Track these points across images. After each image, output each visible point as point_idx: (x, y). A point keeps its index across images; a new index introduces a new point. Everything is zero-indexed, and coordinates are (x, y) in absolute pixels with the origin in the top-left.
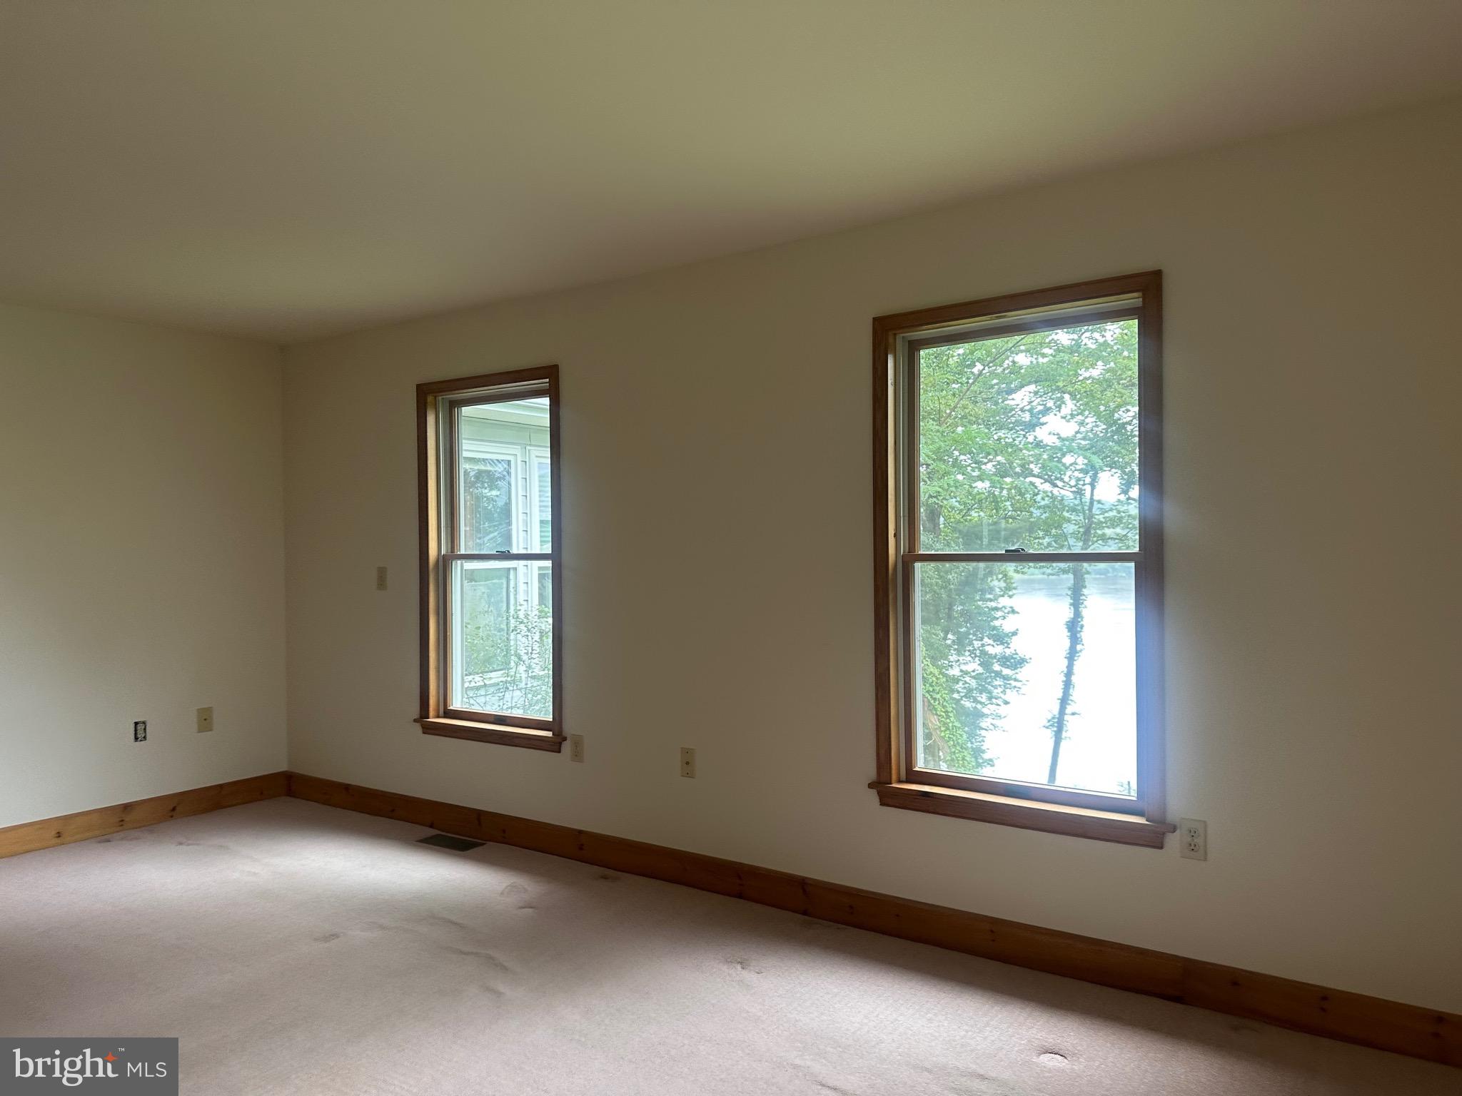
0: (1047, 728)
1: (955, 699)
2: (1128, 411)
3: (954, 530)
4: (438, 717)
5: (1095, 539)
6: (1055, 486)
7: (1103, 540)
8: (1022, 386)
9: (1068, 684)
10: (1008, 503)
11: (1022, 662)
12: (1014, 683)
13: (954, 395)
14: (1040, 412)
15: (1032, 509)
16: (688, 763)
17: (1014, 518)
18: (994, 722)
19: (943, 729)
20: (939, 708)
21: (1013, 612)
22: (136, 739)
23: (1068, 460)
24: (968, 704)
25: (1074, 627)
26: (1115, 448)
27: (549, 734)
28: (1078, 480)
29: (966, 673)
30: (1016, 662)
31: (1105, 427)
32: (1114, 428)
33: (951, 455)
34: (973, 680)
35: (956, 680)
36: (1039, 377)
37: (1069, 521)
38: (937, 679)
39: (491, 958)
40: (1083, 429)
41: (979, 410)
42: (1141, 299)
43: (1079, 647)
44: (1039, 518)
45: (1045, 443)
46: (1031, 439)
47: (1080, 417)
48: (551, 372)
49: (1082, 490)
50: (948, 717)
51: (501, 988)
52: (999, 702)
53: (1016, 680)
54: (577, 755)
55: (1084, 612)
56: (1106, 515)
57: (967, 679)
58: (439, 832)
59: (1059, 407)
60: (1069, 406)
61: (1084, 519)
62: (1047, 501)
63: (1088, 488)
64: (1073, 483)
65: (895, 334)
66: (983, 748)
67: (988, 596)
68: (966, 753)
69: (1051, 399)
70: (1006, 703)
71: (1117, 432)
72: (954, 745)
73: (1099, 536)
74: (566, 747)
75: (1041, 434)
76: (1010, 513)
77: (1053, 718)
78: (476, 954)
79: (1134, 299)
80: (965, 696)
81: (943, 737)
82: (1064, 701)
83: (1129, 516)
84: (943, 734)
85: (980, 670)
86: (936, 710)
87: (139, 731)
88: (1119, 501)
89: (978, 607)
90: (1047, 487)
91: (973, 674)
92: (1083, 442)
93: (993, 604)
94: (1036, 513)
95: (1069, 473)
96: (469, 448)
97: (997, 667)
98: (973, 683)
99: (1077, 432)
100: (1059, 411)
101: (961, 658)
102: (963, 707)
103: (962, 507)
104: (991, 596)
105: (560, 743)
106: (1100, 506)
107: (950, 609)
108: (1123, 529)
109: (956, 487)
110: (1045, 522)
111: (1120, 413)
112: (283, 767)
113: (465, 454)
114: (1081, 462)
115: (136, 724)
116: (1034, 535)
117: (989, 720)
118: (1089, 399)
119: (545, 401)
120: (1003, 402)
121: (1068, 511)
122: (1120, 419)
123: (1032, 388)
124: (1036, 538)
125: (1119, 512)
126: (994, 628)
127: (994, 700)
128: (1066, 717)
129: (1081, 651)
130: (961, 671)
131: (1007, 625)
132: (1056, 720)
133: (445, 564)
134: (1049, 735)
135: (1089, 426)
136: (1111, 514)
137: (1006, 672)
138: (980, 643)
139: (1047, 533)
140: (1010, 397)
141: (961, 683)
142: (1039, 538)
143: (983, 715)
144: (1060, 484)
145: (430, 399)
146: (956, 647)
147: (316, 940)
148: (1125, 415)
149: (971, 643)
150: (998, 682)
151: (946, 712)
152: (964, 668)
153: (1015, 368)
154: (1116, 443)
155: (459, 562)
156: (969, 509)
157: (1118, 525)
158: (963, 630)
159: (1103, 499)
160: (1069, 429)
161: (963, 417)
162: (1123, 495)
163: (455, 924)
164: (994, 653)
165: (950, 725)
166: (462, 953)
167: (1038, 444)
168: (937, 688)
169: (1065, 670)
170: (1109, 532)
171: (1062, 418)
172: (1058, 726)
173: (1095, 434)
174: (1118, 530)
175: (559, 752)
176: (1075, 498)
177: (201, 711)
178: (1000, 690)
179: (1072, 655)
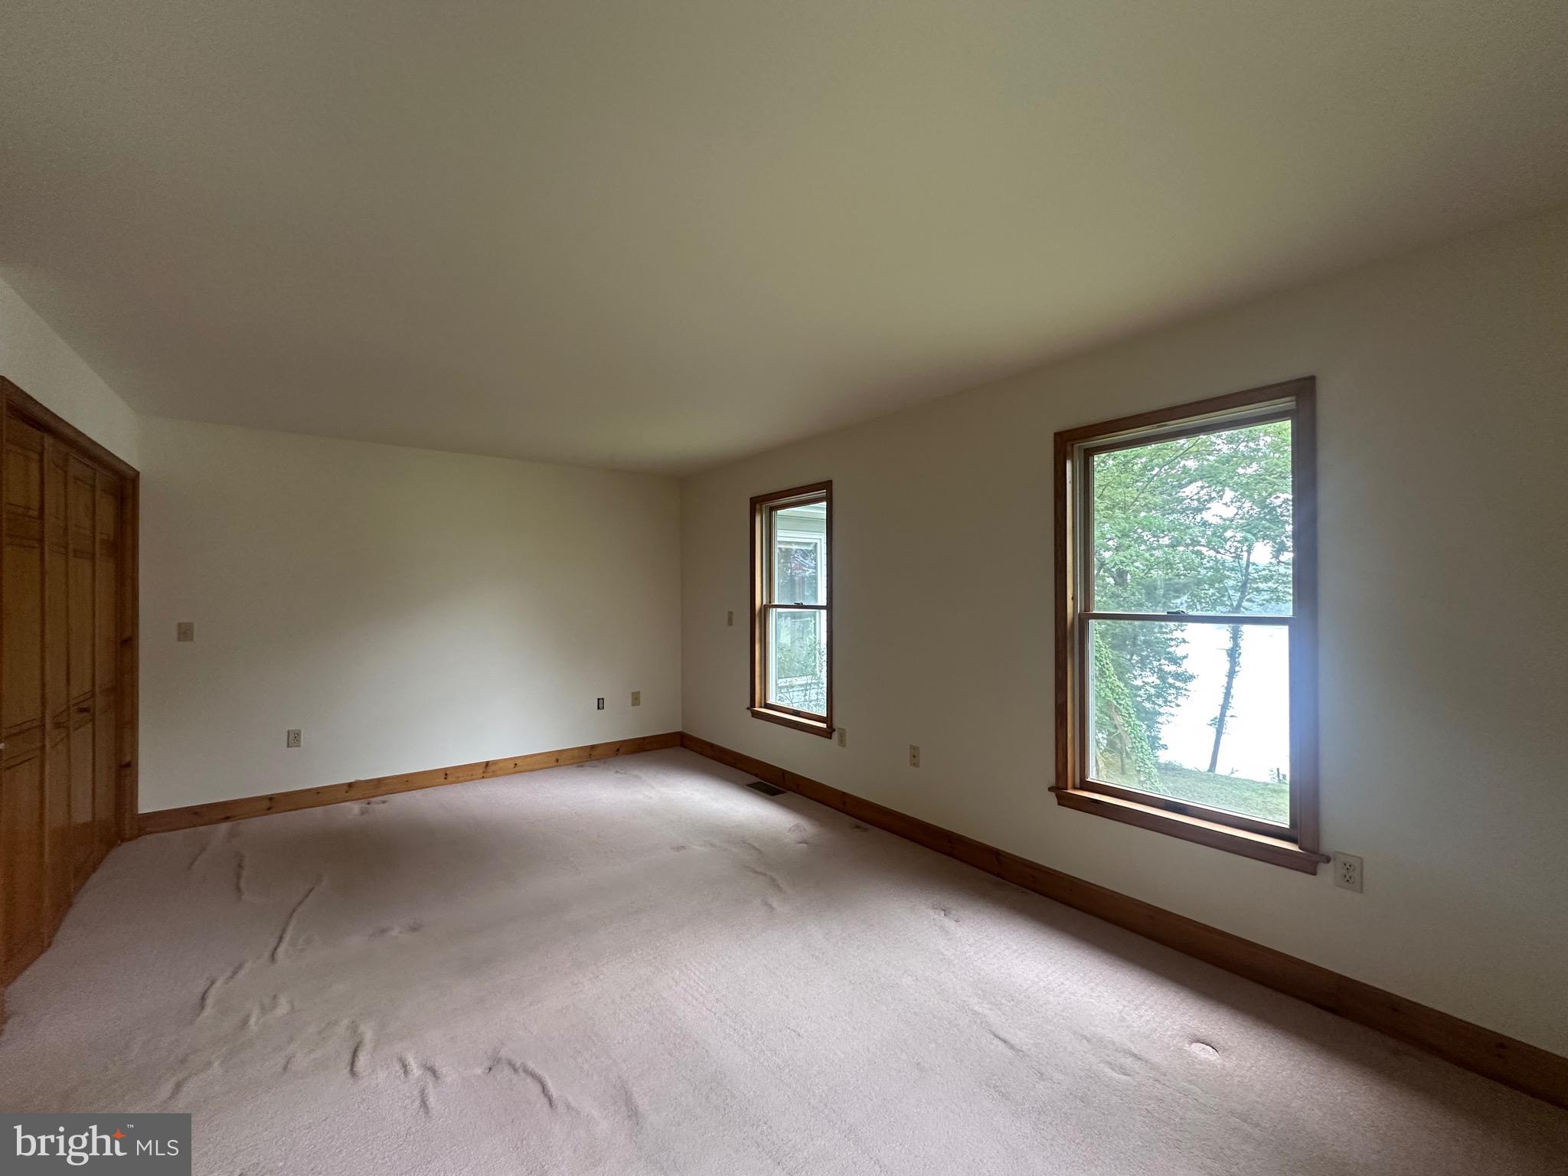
0: (1211, 725)
1: (1138, 701)
2: (1278, 497)
3: (1138, 584)
4: (761, 707)
5: (1250, 591)
6: (1218, 552)
7: (1257, 591)
8: (1191, 482)
9: (1228, 695)
10: (1181, 565)
11: (1192, 677)
12: (1184, 692)
13: (1138, 490)
14: (1204, 501)
15: (1199, 569)
16: (914, 756)
17: (1185, 575)
18: (1167, 719)
19: (1126, 725)
20: (1123, 710)
21: (1184, 641)
22: (599, 708)
23: (1229, 534)
24: (1147, 705)
25: (1233, 654)
26: (1267, 525)
27: (824, 726)
28: (1237, 548)
29: (1148, 683)
30: (1188, 678)
31: (1259, 510)
32: (1266, 511)
33: (1135, 532)
34: (1153, 689)
35: (1139, 688)
36: (1203, 475)
37: (1229, 577)
38: (1122, 690)
39: (773, 880)
40: (1240, 512)
41: (1158, 500)
42: (1294, 403)
43: (1237, 669)
44: (1205, 575)
45: (1210, 522)
46: (1198, 519)
47: (1239, 504)
48: (827, 485)
49: (1239, 555)
50: (1130, 717)
51: (775, 904)
52: (1173, 704)
53: (1186, 690)
54: (842, 742)
55: (1242, 644)
56: (1260, 573)
57: (1148, 687)
58: (760, 780)
59: (1221, 497)
60: (1229, 494)
61: (1242, 576)
62: (1212, 563)
63: (1245, 554)
64: (1233, 550)
65: (1073, 445)
66: (1159, 736)
67: (1164, 630)
68: (1144, 743)
69: (1214, 491)
70: (1178, 705)
71: (1270, 513)
72: (1135, 738)
73: (1254, 588)
74: (835, 735)
75: (1207, 516)
76: (1182, 572)
77: (1216, 718)
78: (765, 875)
79: (1286, 403)
80: (1146, 700)
81: (1126, 732)
82: (1225, 707)
83: (1279, 574)
84: (1126, 729)
85: (1158, 682)
86: (1121, 712)
87: (600, 704)
88: (1271, 563)
89: (1156, 638)
90: (1212, 553)
91: (1152, 685)
92: (1240, 521)
93: (1169, 636)
94: (1203, 572)
95: (1229, 543)
96: (781, 535)
97: (1171, 680)
98: (1152, 691)
99: (1237, 514)
100: (1221, 499)
101: (1143, 674)
102: (1144, 707)
103: (1145, 568)
104: (1167, 630)
105: (831, 733)
106: (1255, 567)
107: (1135, 638)
108: (1274, 583)
109: (1137, 556)
110: (1210, 578)
111: (1271, 499)
112: (679, 729)
113: (779, 539)
114: (1239, 536)
115: (599, 699)
116: (1201, 588)
117: (1165, 716)
118: (1245, 489)
119: (824, 504)
120: (1176, 494)
121: (1228, 571)
122: (1271, 504)
123: (1200, 483)
124: (1202, 590)
125: (1270, 571)
126: (1169, 653)
127: (1168, 704)
128: (1226, 719)
129: (1238, 671)
130: (1143, 682)
131: (1180, 651)
132: (1217, 720)
133: (766, 609)
134: (1213, 731)
135: (1246, 510)
136: (1264, 573)
137: (1178, 684)
138: (1158, 663)
139: (1212, 585)
140: (1182, 490)
141: (1143, 690)
142: (1205, 590)
143: (1160, 714)
144: (1222, 551)
145: (758, 506)
146: (1139, 665)
147: (672, 848)
148: (1275, 500)
149: (1151, 662)
150: (1173, 691)
151: (1129, 714)
152: (1145, 680)
153: (1185, 470)
154: (1268, 521)
155: (774, 609)
156: (1150, 570)
157: (1270, 581)
158: (1145, 653)
159: (1256, 562)
160: (1229, 513)
161: (1146, 505)
162: (1274, 559)
163: (756, 849)
164: (1169, 671)
165: (1132, 723)
166: (756, 872)
167: (1205, 524)
168: (1122, 697)
169: (1226, 685)
170: (1262, 586)
171: (1224, 504)
172: (1219, 724)
173: (1251, 516)
174: (1270, 584)
175: (831, 738)
176: (1234, 561)
177: (633, 694)
178: (1173, 696)
179: (1231, 674)
